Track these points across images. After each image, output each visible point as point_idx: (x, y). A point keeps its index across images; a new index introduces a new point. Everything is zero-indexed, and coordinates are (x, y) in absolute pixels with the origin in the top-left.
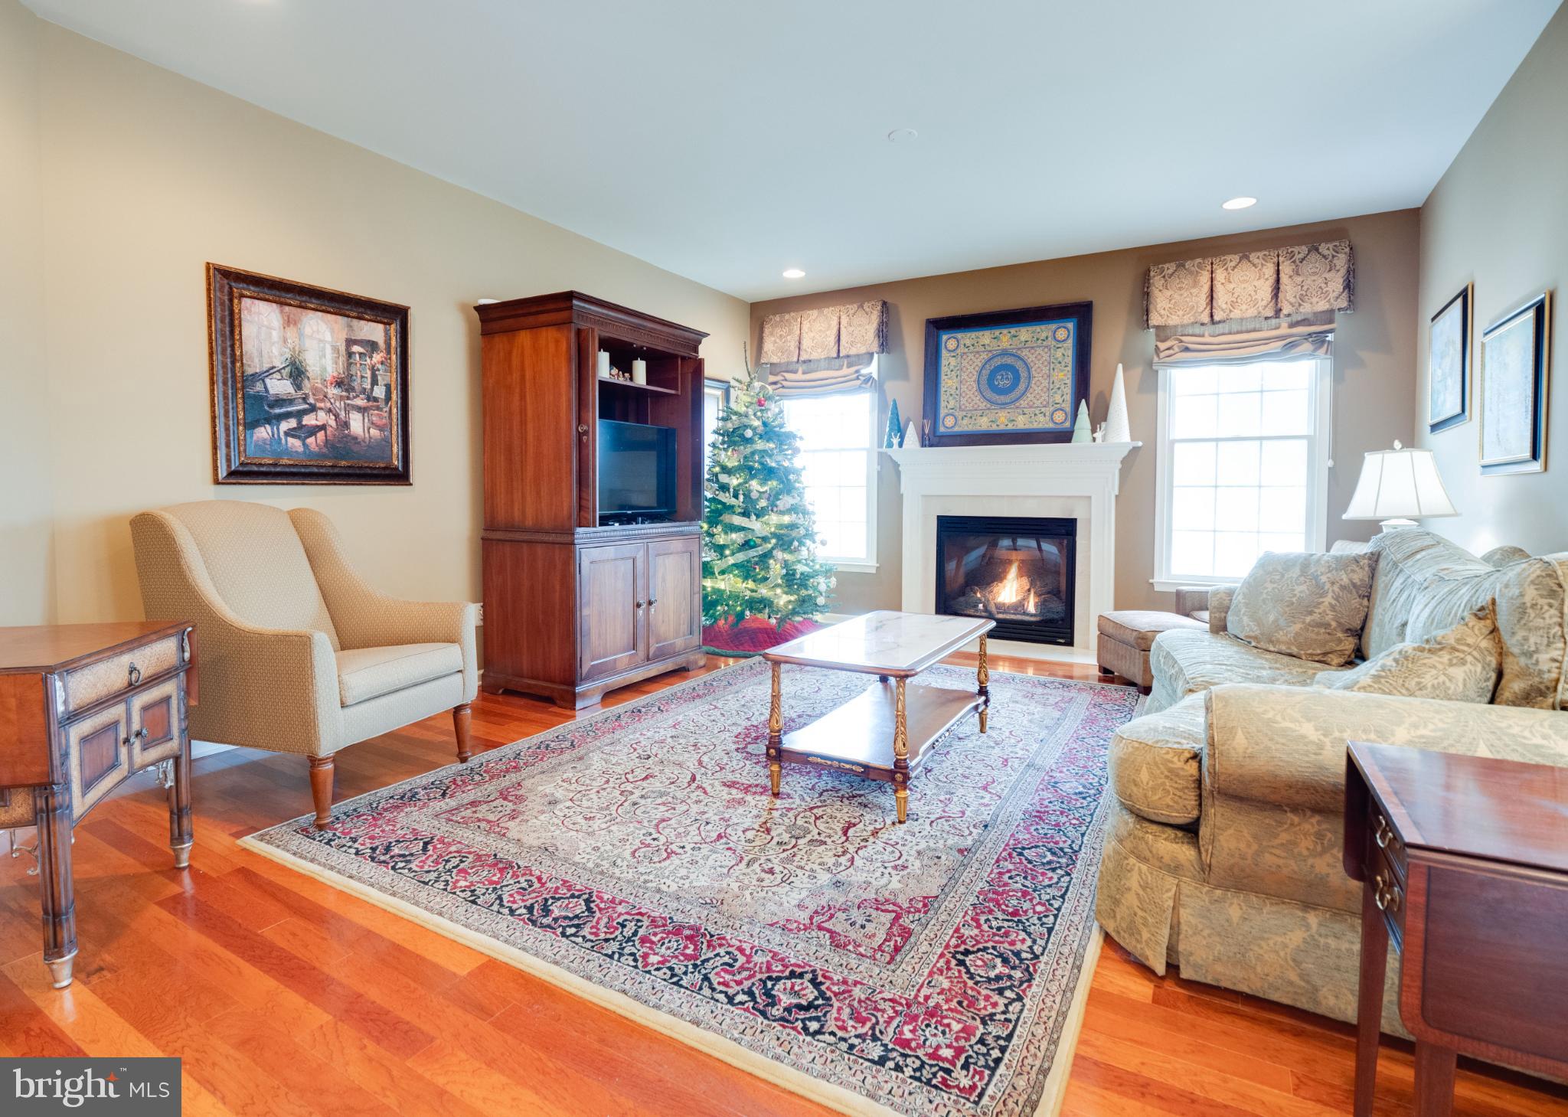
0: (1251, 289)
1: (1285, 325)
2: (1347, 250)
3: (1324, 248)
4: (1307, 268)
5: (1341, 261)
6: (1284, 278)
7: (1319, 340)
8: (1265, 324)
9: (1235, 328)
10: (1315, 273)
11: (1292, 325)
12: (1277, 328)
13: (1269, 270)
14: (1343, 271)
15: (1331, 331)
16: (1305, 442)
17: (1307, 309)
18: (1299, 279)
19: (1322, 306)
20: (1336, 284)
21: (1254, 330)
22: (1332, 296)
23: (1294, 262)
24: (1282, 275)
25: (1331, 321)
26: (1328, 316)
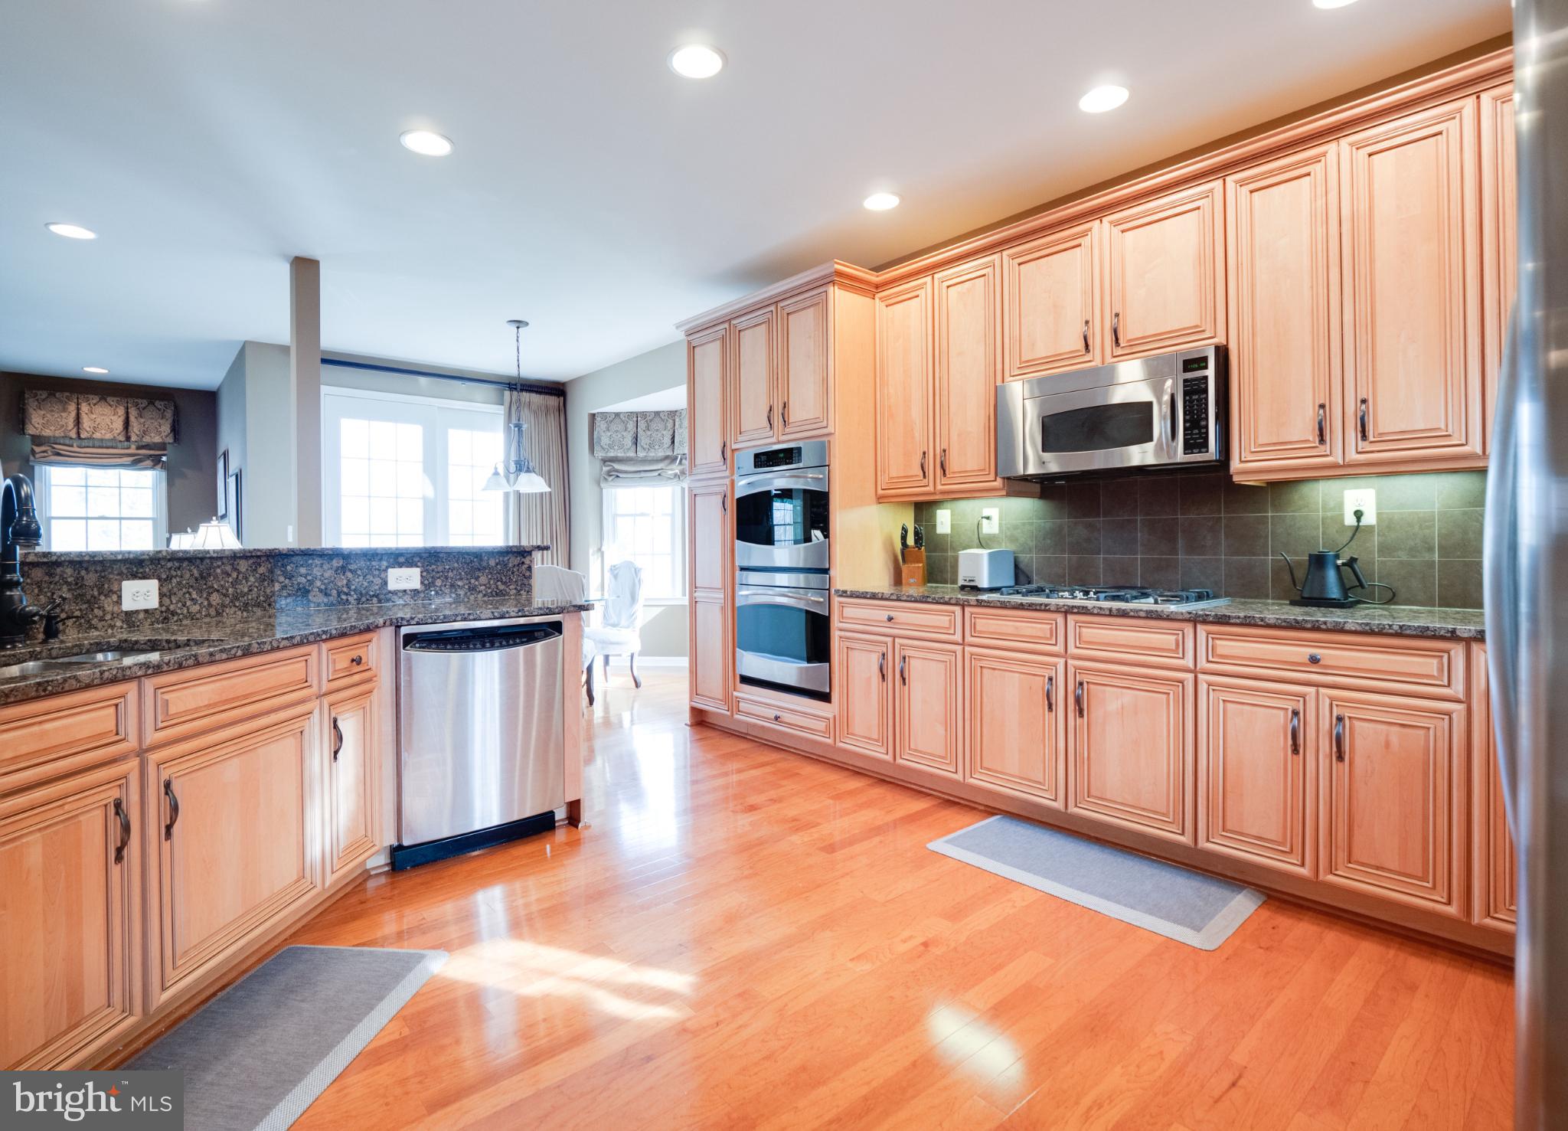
0: (108, 421)
1: (133, 447)
2: (173, 408)
3: (157, 403)
4: (147, 414)
5: (169, 414)
6: (132, 418)
7: (156, 461)
8: (119, 445)
9: (97, 444)
10: (152, 418)
11: (138, 448)
12: (128, 448)
13: (121, 411)
14: (170, 421)
15: (164, 455)
16: (150, 523)
17: (147, 440)
18: (142, 420)
19: (157, 439)
20: (166, 428)
21: (112, 447)
22: (163, 434)
23: (138, 409)
24: (130, 416)
25: (165, 449)
26: (162, 446)
